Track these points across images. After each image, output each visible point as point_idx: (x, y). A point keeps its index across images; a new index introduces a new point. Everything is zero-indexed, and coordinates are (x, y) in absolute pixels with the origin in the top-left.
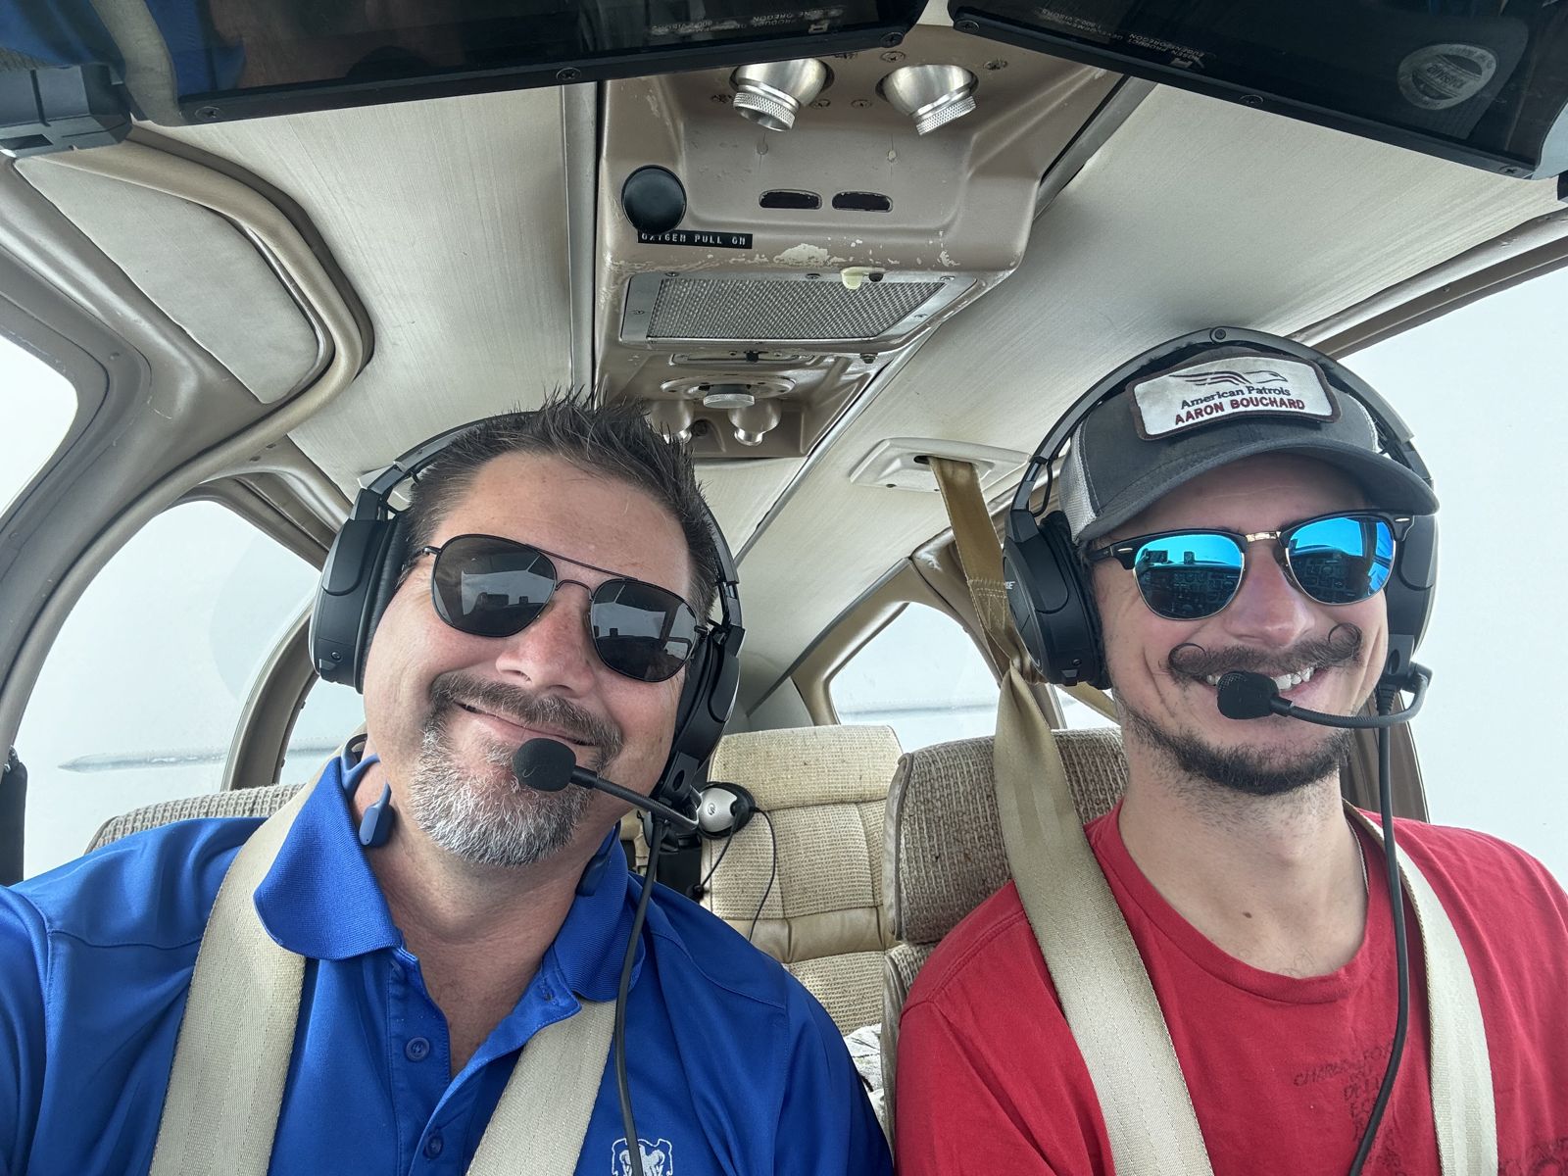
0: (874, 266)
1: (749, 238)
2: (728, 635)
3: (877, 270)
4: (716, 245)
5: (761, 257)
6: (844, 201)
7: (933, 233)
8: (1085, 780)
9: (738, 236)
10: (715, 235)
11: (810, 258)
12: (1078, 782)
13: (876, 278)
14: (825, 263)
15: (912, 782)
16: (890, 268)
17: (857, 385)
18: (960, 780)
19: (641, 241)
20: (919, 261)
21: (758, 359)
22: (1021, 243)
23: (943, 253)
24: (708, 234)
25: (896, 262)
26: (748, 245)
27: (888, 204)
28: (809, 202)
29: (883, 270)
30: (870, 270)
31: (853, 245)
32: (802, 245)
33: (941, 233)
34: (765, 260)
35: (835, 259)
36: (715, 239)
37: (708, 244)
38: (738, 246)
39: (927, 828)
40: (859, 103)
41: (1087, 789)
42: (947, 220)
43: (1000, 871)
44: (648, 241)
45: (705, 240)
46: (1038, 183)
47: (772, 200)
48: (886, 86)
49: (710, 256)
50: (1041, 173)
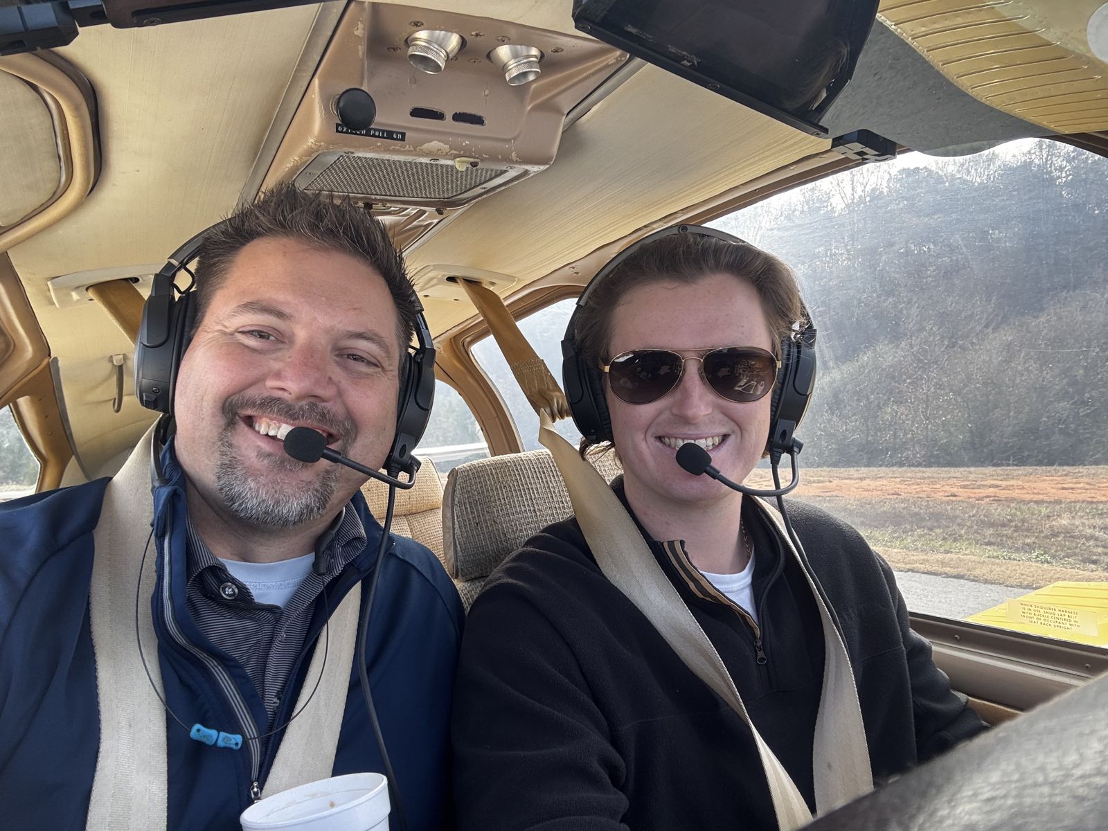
0: (474, 158)
1: (403, 135)
2: (424, 354)
3: (476, 160)
4: (383, 137)
5: (409, 147)
6: (459, 117)
7: (508, 141)
8: (557, 475)
9: (397, 133)
10: (383, 131)
11: (438, 150)
12: (553, 476)
13: (474, 165)
14: (447, 153)
15: (458, 482)
16: (482, 160)
17: (423, 228)
18: (487, 478)
19: (337, 131)
20: (500, 157)
21: (372, 208)
22: (555, 149)
23: (514, 153)
24: (379, 130)
25: (487, 156)
26: (403, 139)
27: (483, 121)
28: (438, 116)
29: (478, 160)
30: (472, 160)
31: (464, 144)
32: (435, 142)
33: (512, 141)
34: (412, 149)
35: (453, 152)
36: (383, 134)
37: (379, 137)
38: (396, 139)
39: (470, 507)
40: (473, 61)
41: (559, 480)
42: (516, 134)
43: (515, 529)
44: (342, 132)
45: (377, 134)
46: (564, 117)
47: (417, 113)
48: (491, 55)
49: (379, 144)
50: (566, 112)
